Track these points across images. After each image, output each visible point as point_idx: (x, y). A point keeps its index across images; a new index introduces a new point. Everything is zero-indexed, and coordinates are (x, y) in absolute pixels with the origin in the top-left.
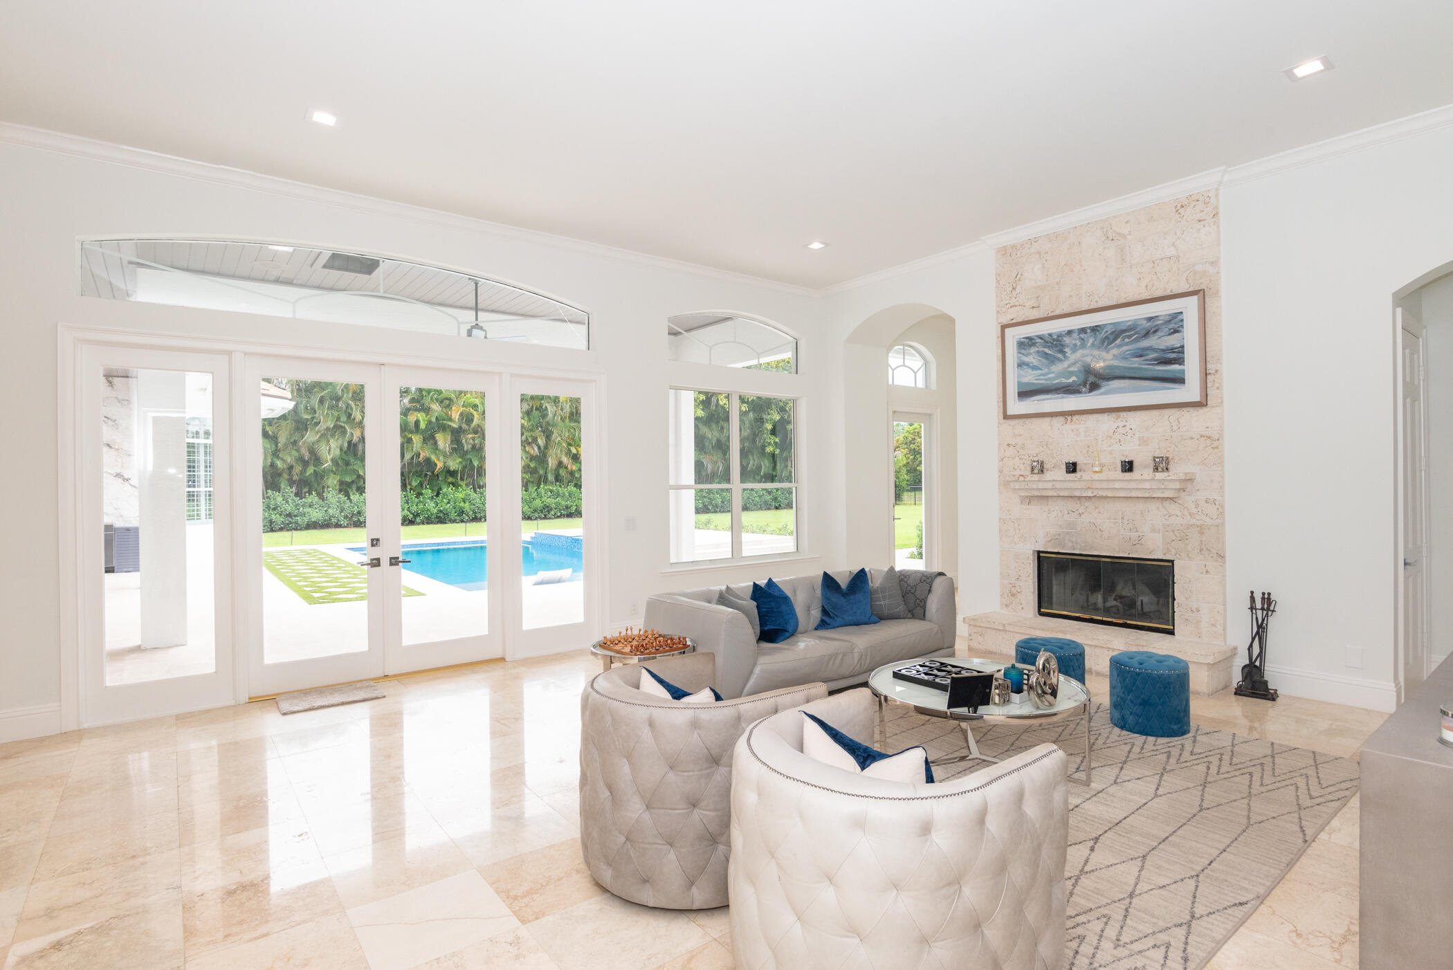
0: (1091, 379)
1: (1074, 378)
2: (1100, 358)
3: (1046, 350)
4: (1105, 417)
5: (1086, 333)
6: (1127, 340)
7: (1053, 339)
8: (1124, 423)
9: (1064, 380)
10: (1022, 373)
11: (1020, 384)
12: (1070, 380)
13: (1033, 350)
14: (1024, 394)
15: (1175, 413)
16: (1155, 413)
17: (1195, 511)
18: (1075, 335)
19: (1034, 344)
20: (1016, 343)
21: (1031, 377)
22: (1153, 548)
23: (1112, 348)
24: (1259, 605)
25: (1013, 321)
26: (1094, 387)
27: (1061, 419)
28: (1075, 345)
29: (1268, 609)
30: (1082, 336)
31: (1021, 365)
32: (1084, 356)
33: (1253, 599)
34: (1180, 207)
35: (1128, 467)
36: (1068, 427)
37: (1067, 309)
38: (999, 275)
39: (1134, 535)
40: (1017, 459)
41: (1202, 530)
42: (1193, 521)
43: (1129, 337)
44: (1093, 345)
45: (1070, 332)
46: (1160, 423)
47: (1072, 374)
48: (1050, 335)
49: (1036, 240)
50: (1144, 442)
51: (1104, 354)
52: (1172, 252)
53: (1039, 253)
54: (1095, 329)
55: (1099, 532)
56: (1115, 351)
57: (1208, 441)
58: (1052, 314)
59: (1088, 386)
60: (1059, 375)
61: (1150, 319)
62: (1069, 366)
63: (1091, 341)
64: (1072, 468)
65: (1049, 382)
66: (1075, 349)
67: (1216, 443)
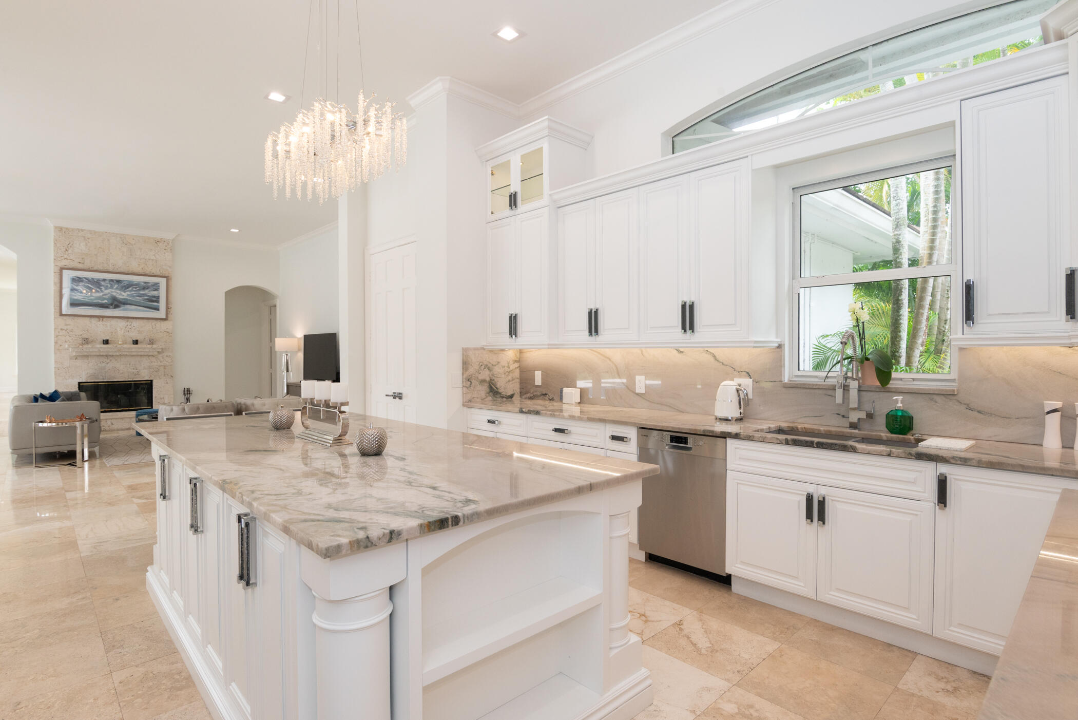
0: (116, 303)
1: (106, 301)
2: (121, 294)
3: (90, 285)
4: (119, 320)
5: (113, 282)
6: (134, 289)
7: (94, 281)
8: (130, 324)
9: (100, 301)
10: (73, 294)
11: (71, 299)
12: (104, 302)
13: (81, 284)
14: (74, 304)
15: (154, 322)
16: (145, 321)
17: (162, 360)
18: (107, 282)
19: (82, 281)
20: (69, 279)
21: (78, 297)
22: (144, 376)
23: (127, 291)
24: (186, 393)
25: (65, 267)
26: (116, 307)
27: (97, 319)
28: (107, 286)
29: (189, 394)
30: (111, 283)
31: (72, 290)
32: (112, 292)
33: (185, 390)
34: (157, 242)
35: (136, 342)
36: (100, 323)
37: (100, 268)
38: (56, 240)
39: (135, 371)
40: (68, 337)
41: (165, 367)
42: (162, 364)
43: (136, 288)
44: (117, 288)
45: (104, 280)
46: (148, 325)
47: (105, 299)
48: (93, 279)
49: (82, 230)
50: (140, 332)
51: (123, 293)
52: (153, 257)
53: (84, 237)
54: (118, 281)
55: (118, 371)
56: (128, 293)
57: (168, 334)
58: (92, 269)
59: (113, 306)
60: (99, 298)
61: (145, 283)
62: (103, 295)
63: (116, 286)
64: (106, 342)
65: (91, 301)
66: (107, 288)
67: (171, 335)
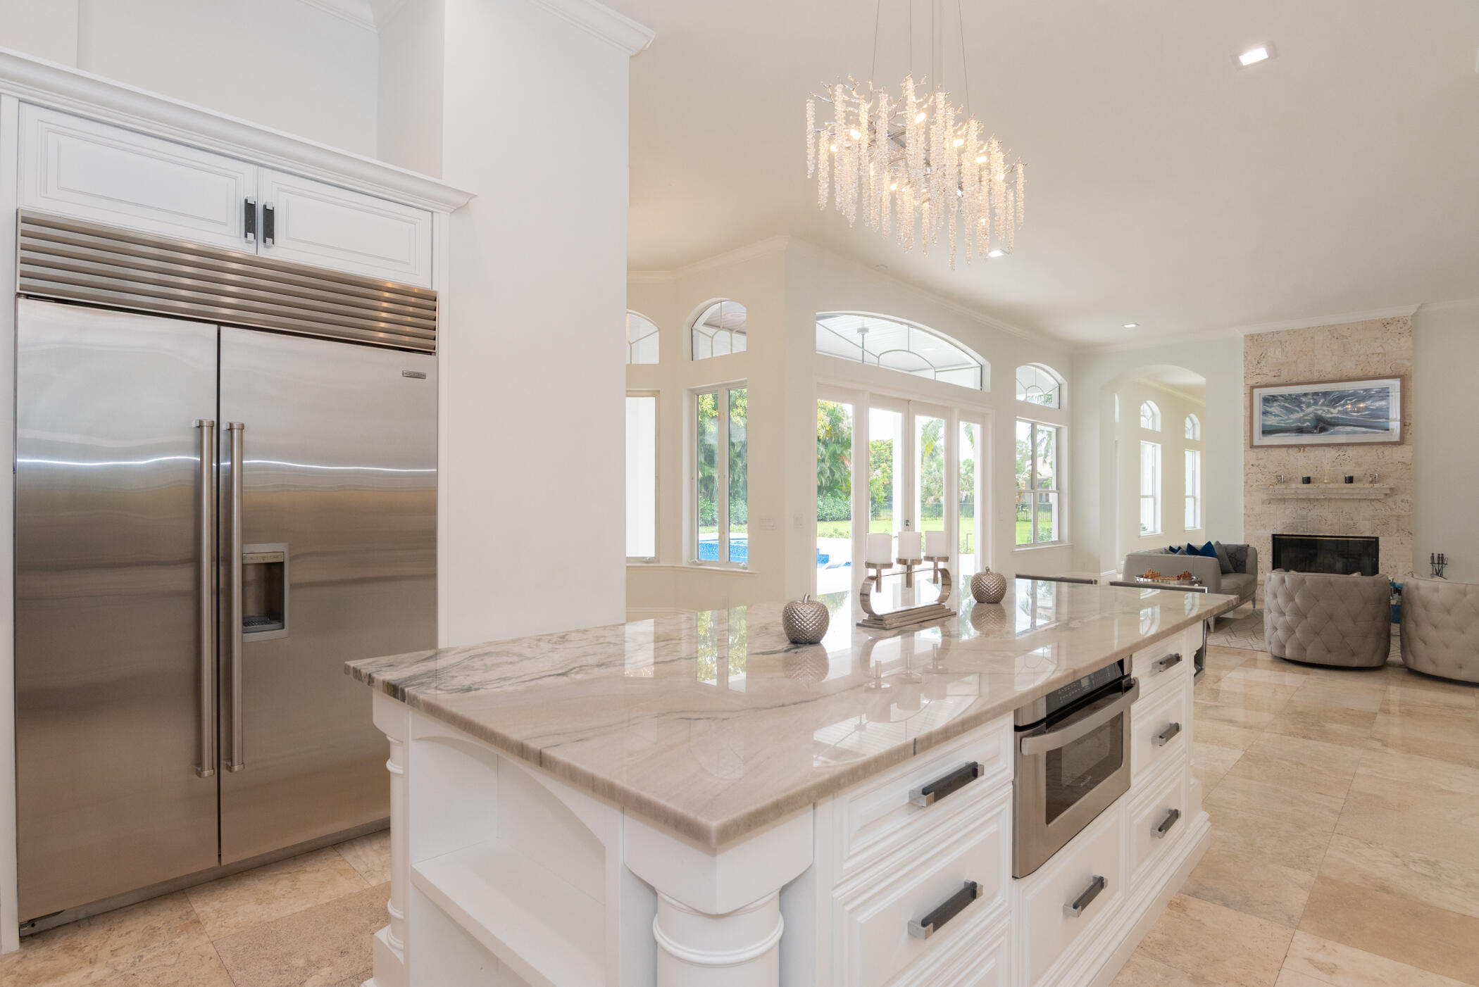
0: (1321, 425)
1: (1308, 424)
2: (1329, 412)
3: (1286, 404)
4: (1326, 449)
5: (1318, 395)
6: (1348, 402)
7: (1292, 398)
8: (1343, 453)
9: (1300, 425)
10: (1266, 418)
11: (1264, 426)
12: (1305, 425)
13: (1275, 404)
14: (1267, 431)
15: (1380, 449)
16: (1366, 448)
17: (1394, 507)
18: (1310, 397)
19: (1276, 400)
20: (1261, 399)
21: (1272, 421)
22: (1365, 530)
23: (1338, 406)
24: (1436, 561)
25: (1258, 384)
26: (1323, 430)
27: (1296, 449)
28: (1310, 403)
29: (1442, 563)
30: (1315, 397)
31: (1265, 413)
32: (1316, 410)
33: (1433, 557)
34: (1386, 324)
35: (1350, 480)
36: (1301, 454)
37: (1301, 379)
38: (1247, 353)
39: (1351, 523)
40: (1260, 474)
41: (1398, 518)
42: (1394, 513)
43: (1351, 400)
44: (1323, 404)
45: (1305, 395)
46: (1370, 455)
47: (1307, 420)
48: (1290, 395)
49: (1278, 333)
50: (1358, 465)
51: (1332, 410)
52: (1380, 350)
53: (1280, 341)
54: (1325, 394)
55: (1325, 522)
56: (1340, 408)
57: (1404, 466)
58: (1291, 382)
59: (1318, 429)
60: (1300, 420)
61: (1365, 390)
62: (1304, 416)
63: (1322, 401)
64: (1307, 480)
65: (1288, 425)
66: (1309, 405)
67: (1408, 467)
